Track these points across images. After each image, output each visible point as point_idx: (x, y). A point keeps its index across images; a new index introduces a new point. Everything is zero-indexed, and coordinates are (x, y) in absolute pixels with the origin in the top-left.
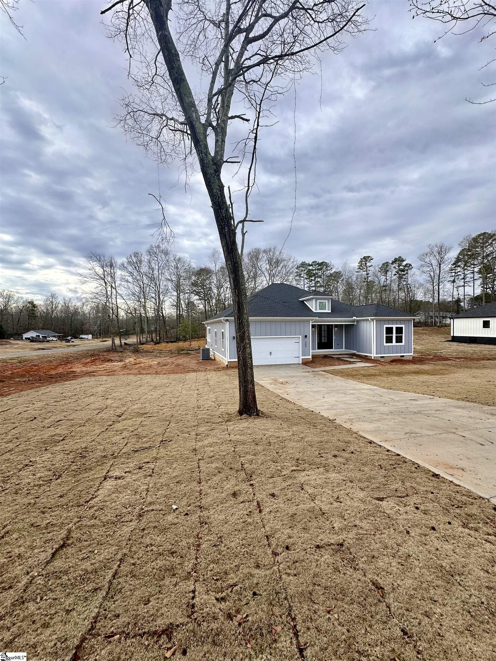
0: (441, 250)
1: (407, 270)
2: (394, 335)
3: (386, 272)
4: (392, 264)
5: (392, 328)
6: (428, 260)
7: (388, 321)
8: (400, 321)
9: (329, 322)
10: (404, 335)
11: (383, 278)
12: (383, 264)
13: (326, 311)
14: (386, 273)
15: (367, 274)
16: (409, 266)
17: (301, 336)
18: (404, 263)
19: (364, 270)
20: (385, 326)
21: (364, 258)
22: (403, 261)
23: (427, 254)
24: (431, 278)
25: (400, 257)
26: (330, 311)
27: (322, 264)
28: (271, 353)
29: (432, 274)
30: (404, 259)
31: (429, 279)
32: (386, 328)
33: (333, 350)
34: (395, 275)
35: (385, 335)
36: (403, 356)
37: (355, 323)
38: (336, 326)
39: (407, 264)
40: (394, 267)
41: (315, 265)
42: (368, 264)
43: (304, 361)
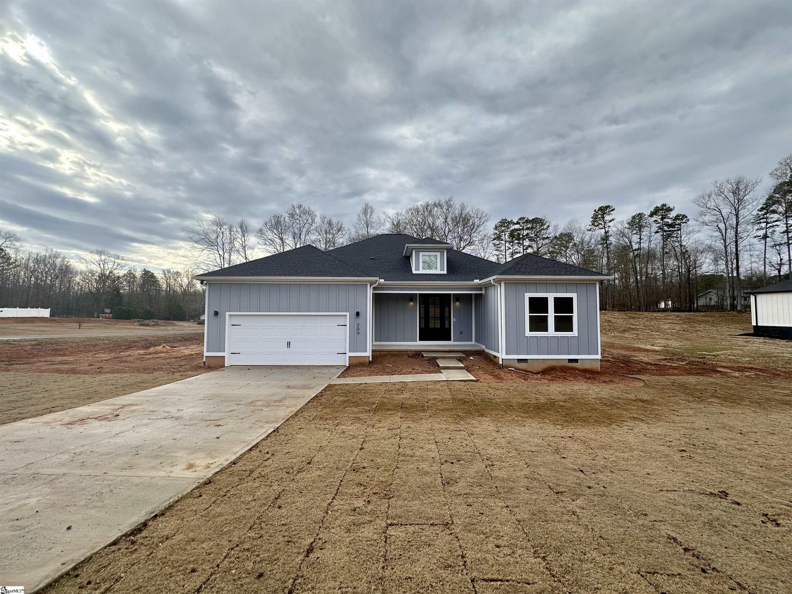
0: (738, 188)
1: (680, 225)
2: (551, 315)
3: (640, 227)
4: (651, 215)
5: (546, 299)
6: (713, 203)
7: (537, 285)
8: (567, 285)
9: (444, 289)
10: (575, 315)
11: (635, 238)
12: (634, 218)
13: (438, 272)
14: (640, 230)
15: (606, 233)
16: (681, 218)
17: (348, 314)
18: (673, 214)
19: (601, 226)
20: (528, 295)
21: (600, 209)
22: (670, 210)
23: (709, 196)
24: (721, 232)
25: (664, 205)
26: (445, 272)
27: (536, 221)
28: (289, 344)
29: (722, 226)
30: (671, 207)
31: (718, 234)
32: (530, 299)
33: (451, 343)
34: (657, 232)
35: (527, 314)
36: (576, 361)
37: (483, 292)
38: (458, 298)
39: (678, 216)
40: (656, 221)
41: (523, 223)
42: (607, 218)
43: (355, 362)
